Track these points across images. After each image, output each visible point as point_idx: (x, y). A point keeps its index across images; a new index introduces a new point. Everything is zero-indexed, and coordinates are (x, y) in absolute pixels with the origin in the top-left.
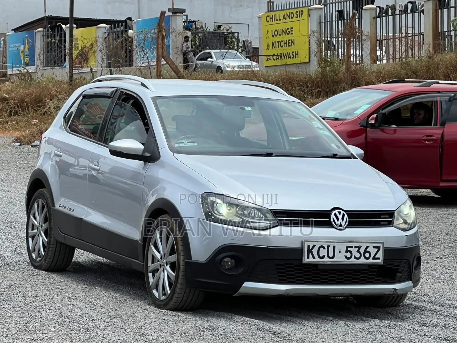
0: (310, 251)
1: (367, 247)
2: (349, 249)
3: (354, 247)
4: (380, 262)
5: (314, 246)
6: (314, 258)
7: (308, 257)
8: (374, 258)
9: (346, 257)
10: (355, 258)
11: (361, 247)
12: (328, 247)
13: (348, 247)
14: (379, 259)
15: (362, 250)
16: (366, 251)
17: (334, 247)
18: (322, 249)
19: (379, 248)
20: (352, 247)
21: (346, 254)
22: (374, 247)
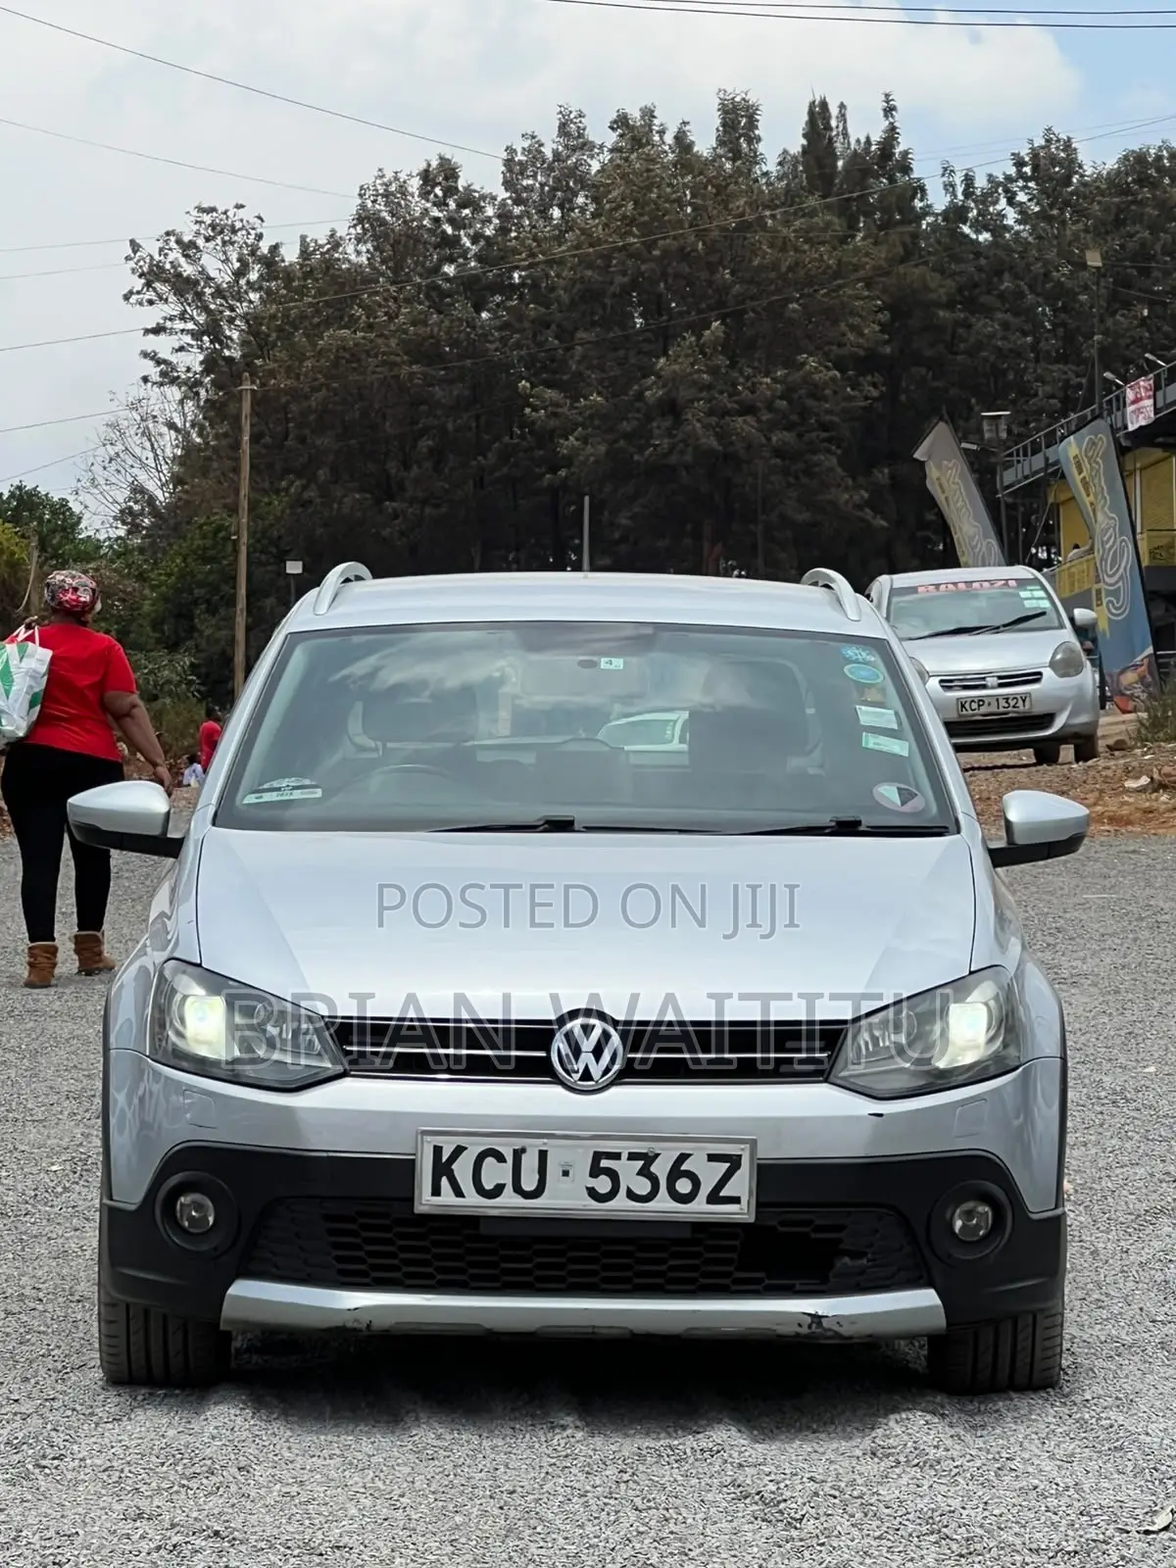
0: (443, 1168)
1: (683, 1157)
2: (604, 1163)
3: (625, 1156)
4: (742, 1212)
5: (459, 1150)
6: (459, 1193)
7: (436, 1192)
8: (714, 1198)
9: (592, 1193)
10: (631, 1195)
11: (657, 1155)
12: (518, 1154)
13: (598, 1156)
14: (736, 1200)
15: (661, 1169)
16: (676, 1173)
17: (543, 1155)
18: (490, 1161)
19: (735, 1162)
20: (617, 1156)
21: (592, 1183)
22: (712, 1158)
